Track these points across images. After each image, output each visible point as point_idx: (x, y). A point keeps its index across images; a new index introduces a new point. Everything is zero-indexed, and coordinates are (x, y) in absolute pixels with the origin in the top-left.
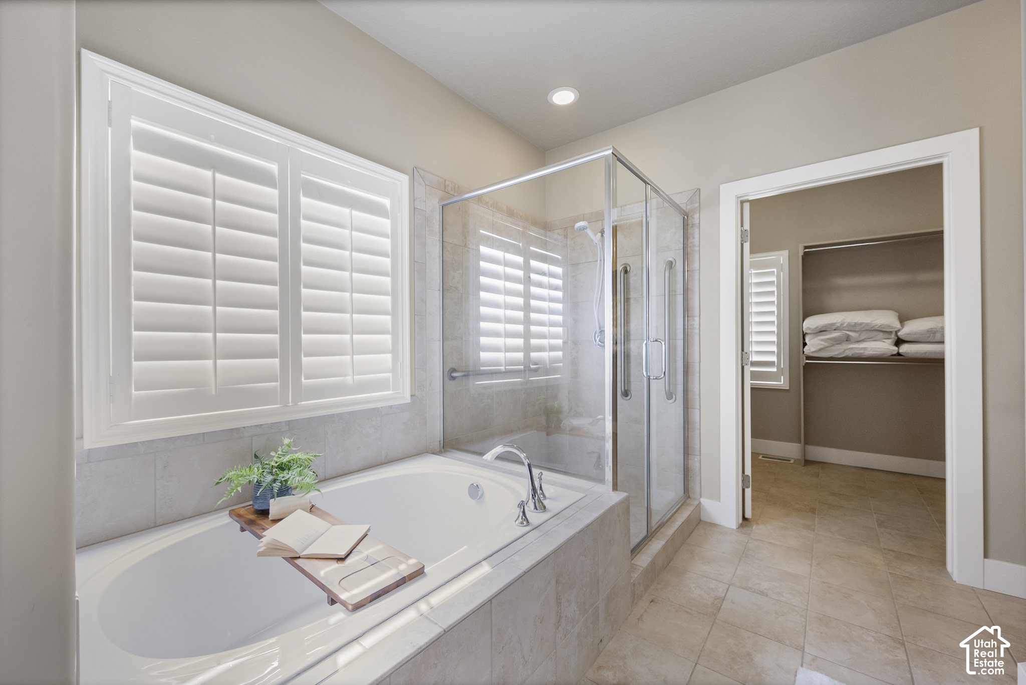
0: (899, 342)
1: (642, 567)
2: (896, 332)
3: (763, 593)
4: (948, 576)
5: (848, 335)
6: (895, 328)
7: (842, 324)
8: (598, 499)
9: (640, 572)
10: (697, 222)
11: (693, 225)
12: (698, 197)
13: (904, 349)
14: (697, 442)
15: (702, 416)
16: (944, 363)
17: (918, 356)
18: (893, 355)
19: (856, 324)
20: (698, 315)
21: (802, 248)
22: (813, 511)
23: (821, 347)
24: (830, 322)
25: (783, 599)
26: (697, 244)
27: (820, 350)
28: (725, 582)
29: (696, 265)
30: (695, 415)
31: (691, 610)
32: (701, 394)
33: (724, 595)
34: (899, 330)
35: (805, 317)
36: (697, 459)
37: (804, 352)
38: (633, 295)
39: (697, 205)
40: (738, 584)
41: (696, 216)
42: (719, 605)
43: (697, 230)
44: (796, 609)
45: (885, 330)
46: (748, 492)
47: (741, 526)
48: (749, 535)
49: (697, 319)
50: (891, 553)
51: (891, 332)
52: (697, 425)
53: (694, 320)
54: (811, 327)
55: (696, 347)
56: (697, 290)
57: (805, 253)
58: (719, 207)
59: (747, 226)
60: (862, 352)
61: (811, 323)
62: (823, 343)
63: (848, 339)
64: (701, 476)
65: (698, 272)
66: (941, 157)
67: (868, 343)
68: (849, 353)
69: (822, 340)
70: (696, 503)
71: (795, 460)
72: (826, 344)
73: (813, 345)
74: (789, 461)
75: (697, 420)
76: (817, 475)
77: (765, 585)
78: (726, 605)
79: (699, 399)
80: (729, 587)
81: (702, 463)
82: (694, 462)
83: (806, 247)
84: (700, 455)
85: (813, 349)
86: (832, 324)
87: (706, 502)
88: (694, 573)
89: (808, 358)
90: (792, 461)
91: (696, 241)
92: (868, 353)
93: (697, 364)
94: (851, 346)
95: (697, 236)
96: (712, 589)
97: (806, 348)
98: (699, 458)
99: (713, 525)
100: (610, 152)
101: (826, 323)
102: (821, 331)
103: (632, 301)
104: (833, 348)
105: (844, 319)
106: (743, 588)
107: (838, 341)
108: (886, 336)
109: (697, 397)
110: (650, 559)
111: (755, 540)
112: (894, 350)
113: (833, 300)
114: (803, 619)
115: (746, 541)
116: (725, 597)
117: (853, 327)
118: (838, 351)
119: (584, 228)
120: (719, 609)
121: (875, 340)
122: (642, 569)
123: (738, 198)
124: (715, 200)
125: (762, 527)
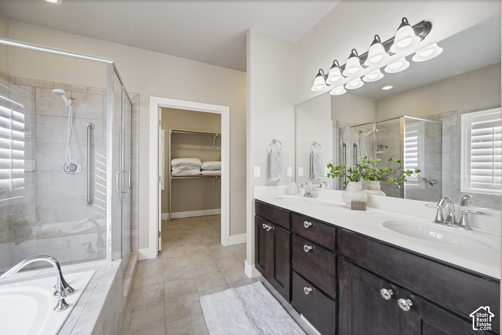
0: (201, 170)
1: (126, 296)
2: (200, 167)
3: (177, 279)
4: (222, 245)
5: (187, 167)
6: (200, 165)
7: (185, 163)
8: (106, 269)
9: (125, 299)
10: (138, 110)
11: (136, 111)
12: (138, 98)
13: (203, 172)
14: (137, 222)
15: (139, 209)
16: (221, 177)
17: (208, 175)
18: (199, 175)
19: (189, 163)
20: (138, 158)
21: (171, 131)
22: (180, 239)
23: (178, 172)
24: (181, 162)
25: (185, 277)
26: (138, 122)
27: (178, 173)
28: (161, 283)
29: (137, 132)
30: (136, 208)
31: (153, 303)
32: (139, 198)
33: (163, 288)
34: (201, 166)
35: (172, 159)
36: (137, 230)
37: (171, 174)
38: (95, 143)
39: (138, 102)
40: (167, 280)
41: (138, 107)
42: (163, 294)
43: (138, 114)
44: (190, 278)
45: (197, 166)
46: (160, 238)
47: (158, 255)
48: (162, 258)
49: (137, 160)
50: (207, 244)
51: (198, 167)
52: (137, 213)
53: (136, 160)
54: (175, 164)
55: (137, 174)
56: (137, 145)
57: (172, 132)
58: (149, 106)
59: (160, 119)
60: (191, 174)
61: (174, 162)
62: (179, 170)
63: (187, 169)
64: (139, 239)
65: (138, 136)
66: (221, 112)
67: (193, 170)
68: (187, 174)
69: (178, 169)
70: (137, 253)
71: (167, 220)
72: (180, 171)
73: (175, 171)
74: (165, 221)
75: (137, 210)
76: (177, 224)
77: (177, 275)
78: (166, 292)
79: (138, 200)
80: (164, 284)
81: (139, 233)
82: (135, 233)
83: (173, 130)
84: (139, 228)
85: (175, 173)
86: (182, 163)
87: (142, 251)
88: (147, 286)
89: (173, 176)
90: (166, 221)
91: (137, 120)
92: (193, 174)
93: (137, 182)
94: (188, 171)
95: (138, 118)
96: (158, 288)
97: (172, 172)
98: (138, 230)
99: (145, 260)
100: (112, 62)
101: (180, 162)
102: (178, 165)
103: (95, 147)
104: (182, 172)
105: (186, 161)
106: (170, 281)
107: (184, 170)
108: (198, 168)
109: (137, 199)
110: (127, 291)
111: (166, 259)
112: (200, 173)
113: (180, 153)
114: (194, 280)
115: (162, 261)
116: (164, 288)
117: (189, 164)
118: (184, 173)
119: (61, 94)
120: (164, 295)
121: (195, 169)
122: (126, 298)
123: (158, 105)
124: (147, 103)
125: (166, 252)
